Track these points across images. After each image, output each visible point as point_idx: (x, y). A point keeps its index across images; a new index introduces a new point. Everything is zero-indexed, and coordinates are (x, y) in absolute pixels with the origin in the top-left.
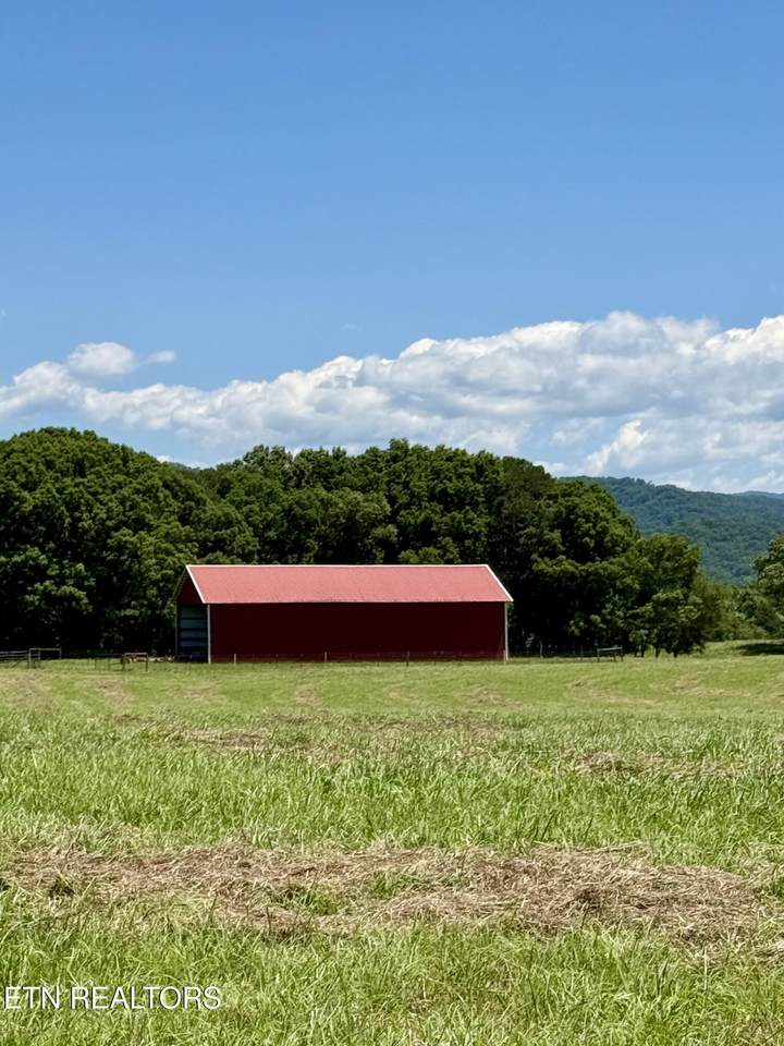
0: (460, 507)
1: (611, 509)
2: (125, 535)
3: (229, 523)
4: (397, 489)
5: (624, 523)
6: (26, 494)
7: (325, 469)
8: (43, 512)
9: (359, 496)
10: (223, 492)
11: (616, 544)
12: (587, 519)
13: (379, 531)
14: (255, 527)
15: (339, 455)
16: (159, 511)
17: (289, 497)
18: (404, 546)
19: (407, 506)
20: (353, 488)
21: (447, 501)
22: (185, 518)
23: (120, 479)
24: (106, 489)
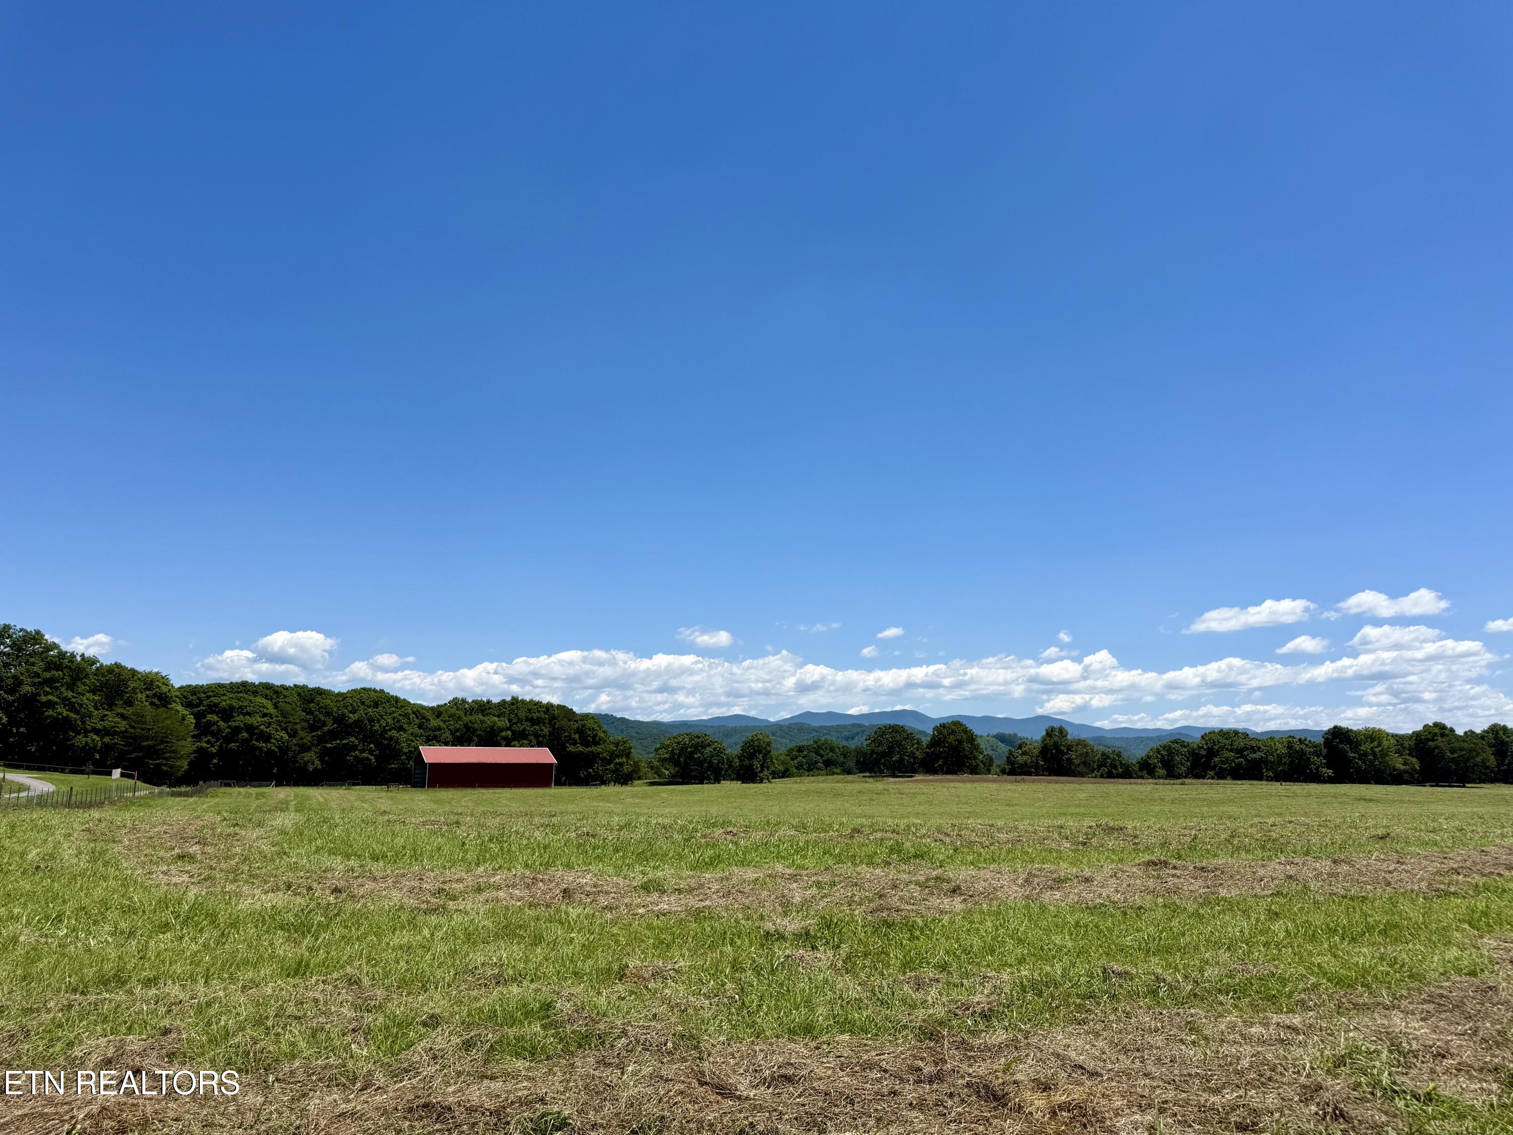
0: (538, 724)
1: (599, 726)
2: (394, 733)
3: (440, 729)
4: (512, 716)
5: (604, 732)
6: (351, 715)
7: (483, 707)
8: (357, 722)
10: (438, 716)
11: (600, 740)
13: (504, 734)
14: (451, 731)
15: (489, 702)
16: (410, 723)
17: (466, 719)
18: (514, 739)
19: (516, 723)
20: (494, 715)
21: (534, 722)
22: (421, 727)
23: (393, 709)
24: (386, 714)
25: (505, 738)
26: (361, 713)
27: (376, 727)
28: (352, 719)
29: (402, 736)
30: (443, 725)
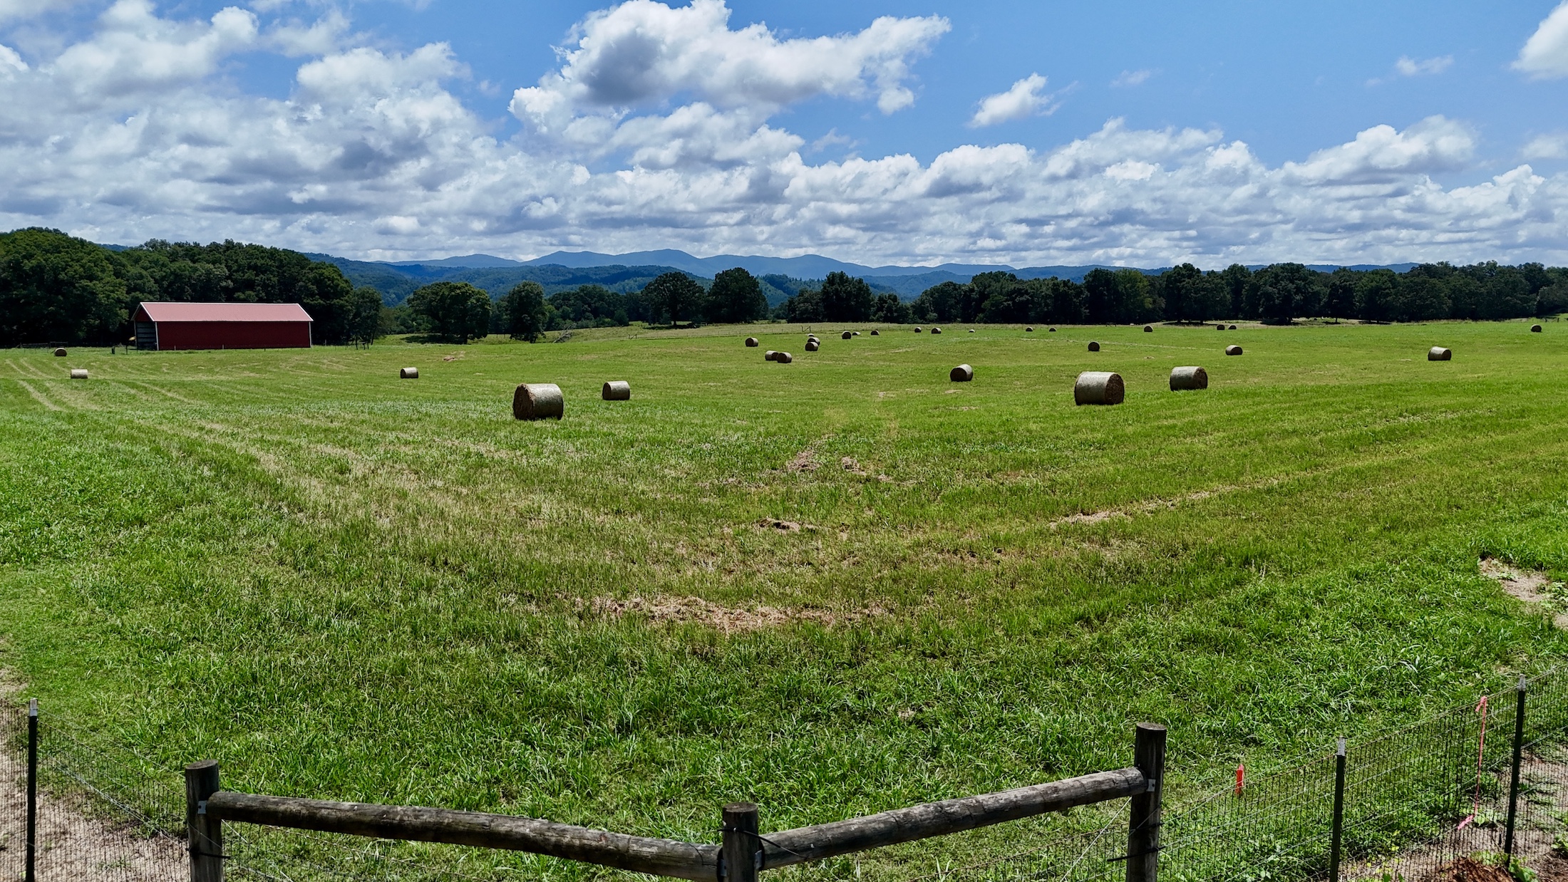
1: (340, 275)
2: (85, 282)
4: (230, 263)
6: (26, 261)
7: (192, 252)
8: (39, 270)
9: (211, 266)
10: (137, 261)
11: (343, 291)
12: (329, 280)
13: (224, 284)
15: (197, 245)
16: (103, 271)
17: (175, 266)
18: (236, 290)
19: (237, 271)
20: (208, 262)
21: (258, 270)
22: (117, 274)
23: (80, 254)
24: (73, 260)
25: (226, 289)
26: (39, 258)
27: (62, 276)
28: (28, 265)
29: (97, 286)
30: (144, 273)
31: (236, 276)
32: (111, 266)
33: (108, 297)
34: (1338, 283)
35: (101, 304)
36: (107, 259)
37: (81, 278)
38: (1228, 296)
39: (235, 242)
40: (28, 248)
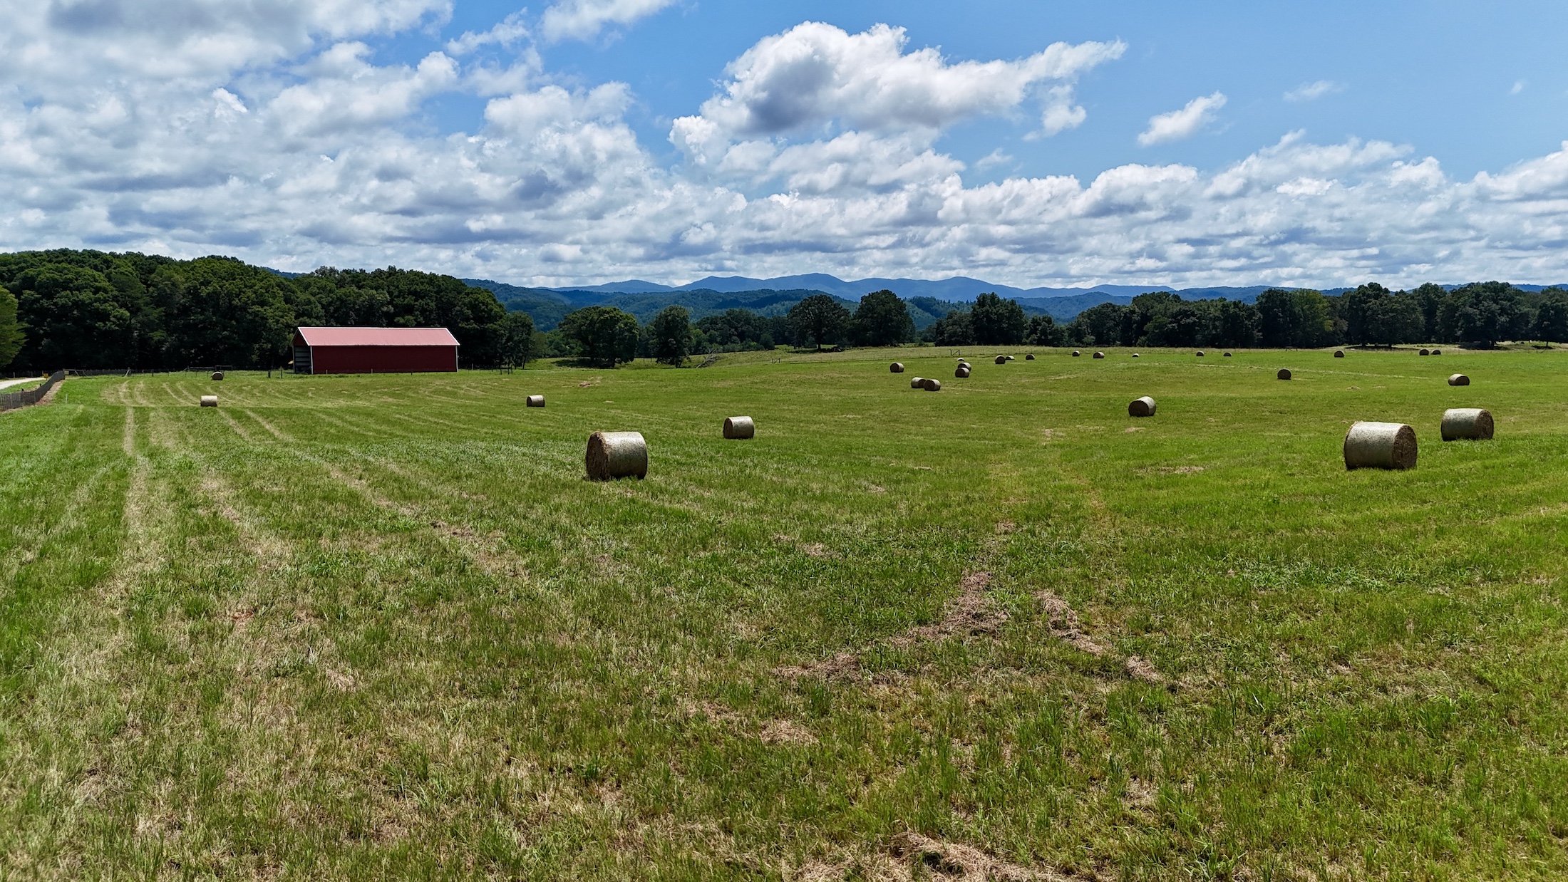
0: (422, 298)
2: (256, 308)
4: (392, 288)
5: (500, 305)
6: (203, 287)
7: (356, 278)
8: (214, 296)
9: (374, 292)
10: (306, 288)
11: (496, 316)
12: (484, 305)
13: (385, 309)
14: (324, 307)
15: (362, 271)
16: (274, 297)
17: (339, 291)
18: (396, 314)
19: (398, 297)
22: (287, 301)
23: (253, 281)
24: (246, 286)
25: (387, 314)
26: (215, 285)
27: (236, 302)
28: (204, 291)
29: (268, 311)
30: (313, 299)
31: (397, 301)
32: (281, 293)
33: (277, 322)
34: (1549, 303)
35: (270, 329)
36: (278, 286)
37: (253, 304)
38: (1422, 318)
39: (398, 269)
40: (206, 275)
